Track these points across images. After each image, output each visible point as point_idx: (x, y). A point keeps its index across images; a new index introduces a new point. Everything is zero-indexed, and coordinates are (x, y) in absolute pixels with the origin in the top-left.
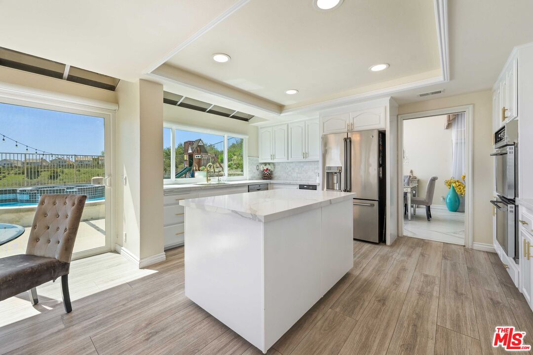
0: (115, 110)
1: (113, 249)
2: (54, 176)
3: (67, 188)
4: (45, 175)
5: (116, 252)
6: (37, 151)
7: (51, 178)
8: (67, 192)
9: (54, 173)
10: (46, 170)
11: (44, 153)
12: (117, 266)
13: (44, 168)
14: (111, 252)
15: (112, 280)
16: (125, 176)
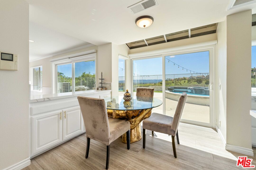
0: (216, 44)
1: (214, 127)
2: (207, 82)
3: (206, 89)
4: (204, 82)
5: (215, 130)
6: (194, 72)
7: (206, 84)
8: (205, 90)
9: (207, 81)
10: (204, 80)
11: (197, 73)
12: (212, 139)
13: (203, 79)
14: (213, 128)
15: (205, 146)
16: (220, 84)
